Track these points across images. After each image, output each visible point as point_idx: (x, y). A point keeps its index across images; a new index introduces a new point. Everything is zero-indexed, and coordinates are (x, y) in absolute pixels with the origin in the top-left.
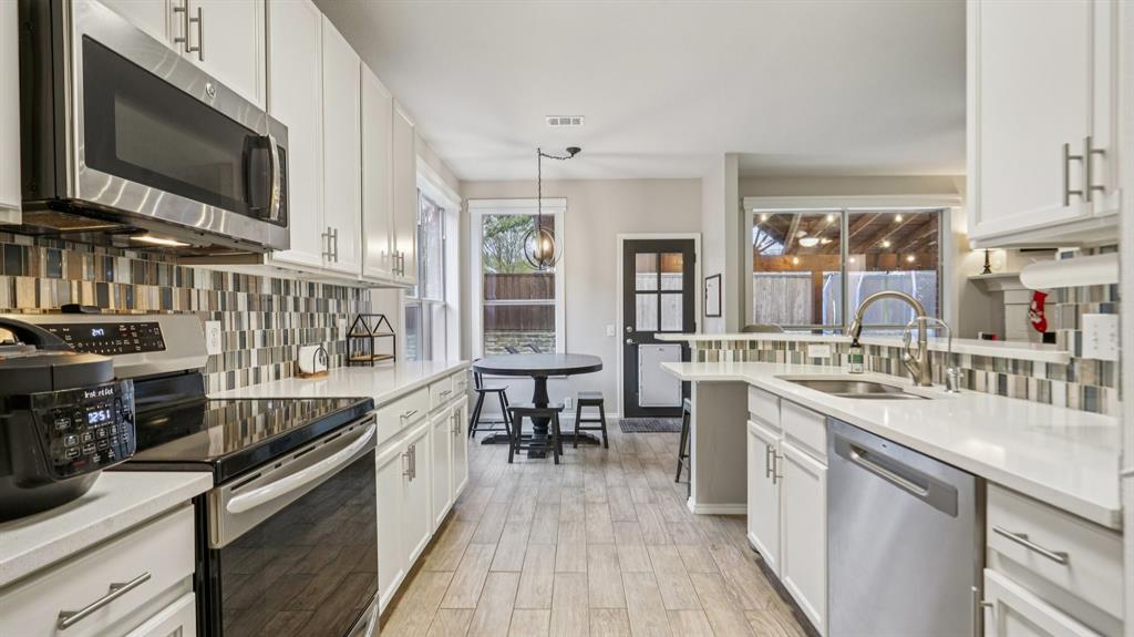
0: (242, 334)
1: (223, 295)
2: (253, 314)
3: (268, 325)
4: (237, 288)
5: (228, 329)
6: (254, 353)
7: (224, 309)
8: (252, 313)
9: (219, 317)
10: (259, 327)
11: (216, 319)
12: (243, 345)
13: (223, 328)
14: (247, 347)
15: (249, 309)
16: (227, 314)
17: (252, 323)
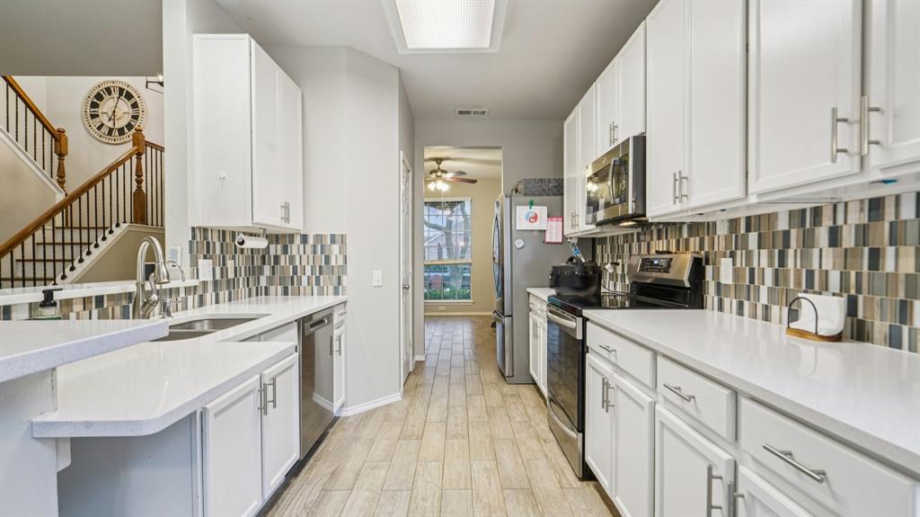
0: (752, 271)
1: (737, 236)
2: (764, 252)
3: (782, 263)
4: (748, 229)
5: (738, 265)
6: (764, 291)
7: (736, 249)
8: (762, 251)
9: (733, 255)
10: (771, 264)
11: (730, 257)
12: (752, 281)
13: (734, 264)
14: (756, 283)
15: (759, 248)
16: (739, 252)
17: (762, 260)
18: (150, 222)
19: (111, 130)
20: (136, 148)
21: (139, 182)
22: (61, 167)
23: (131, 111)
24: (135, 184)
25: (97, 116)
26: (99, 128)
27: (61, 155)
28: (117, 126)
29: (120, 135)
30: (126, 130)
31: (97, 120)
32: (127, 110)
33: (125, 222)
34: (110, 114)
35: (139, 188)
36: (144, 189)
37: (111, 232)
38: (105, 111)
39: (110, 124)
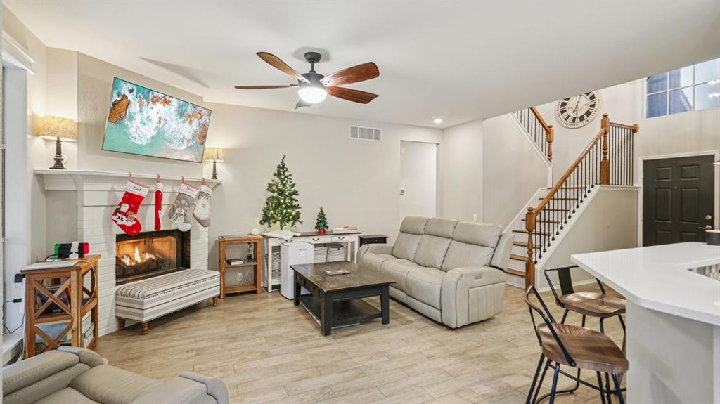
18: (611, 183)
19: (574, 119)
20: (603, 129)
21: (605, 154)
22: (550, 148)
23: (590, 103)
24: (602, 155)
25: (565, 111)
26: (566, 119)
27: (550, 142)
28: (579, 115)
29: (581, 121)
30: (585, 116)
31: (565, 114)
32: (586, 102)
33: (596, 184)
34: (574, 108)
35: (605, 158)
36: (608, 158)
37: (589, 191)
38: (570, 106)
39: (574, 115)
